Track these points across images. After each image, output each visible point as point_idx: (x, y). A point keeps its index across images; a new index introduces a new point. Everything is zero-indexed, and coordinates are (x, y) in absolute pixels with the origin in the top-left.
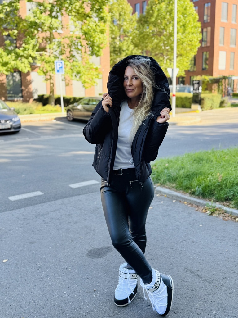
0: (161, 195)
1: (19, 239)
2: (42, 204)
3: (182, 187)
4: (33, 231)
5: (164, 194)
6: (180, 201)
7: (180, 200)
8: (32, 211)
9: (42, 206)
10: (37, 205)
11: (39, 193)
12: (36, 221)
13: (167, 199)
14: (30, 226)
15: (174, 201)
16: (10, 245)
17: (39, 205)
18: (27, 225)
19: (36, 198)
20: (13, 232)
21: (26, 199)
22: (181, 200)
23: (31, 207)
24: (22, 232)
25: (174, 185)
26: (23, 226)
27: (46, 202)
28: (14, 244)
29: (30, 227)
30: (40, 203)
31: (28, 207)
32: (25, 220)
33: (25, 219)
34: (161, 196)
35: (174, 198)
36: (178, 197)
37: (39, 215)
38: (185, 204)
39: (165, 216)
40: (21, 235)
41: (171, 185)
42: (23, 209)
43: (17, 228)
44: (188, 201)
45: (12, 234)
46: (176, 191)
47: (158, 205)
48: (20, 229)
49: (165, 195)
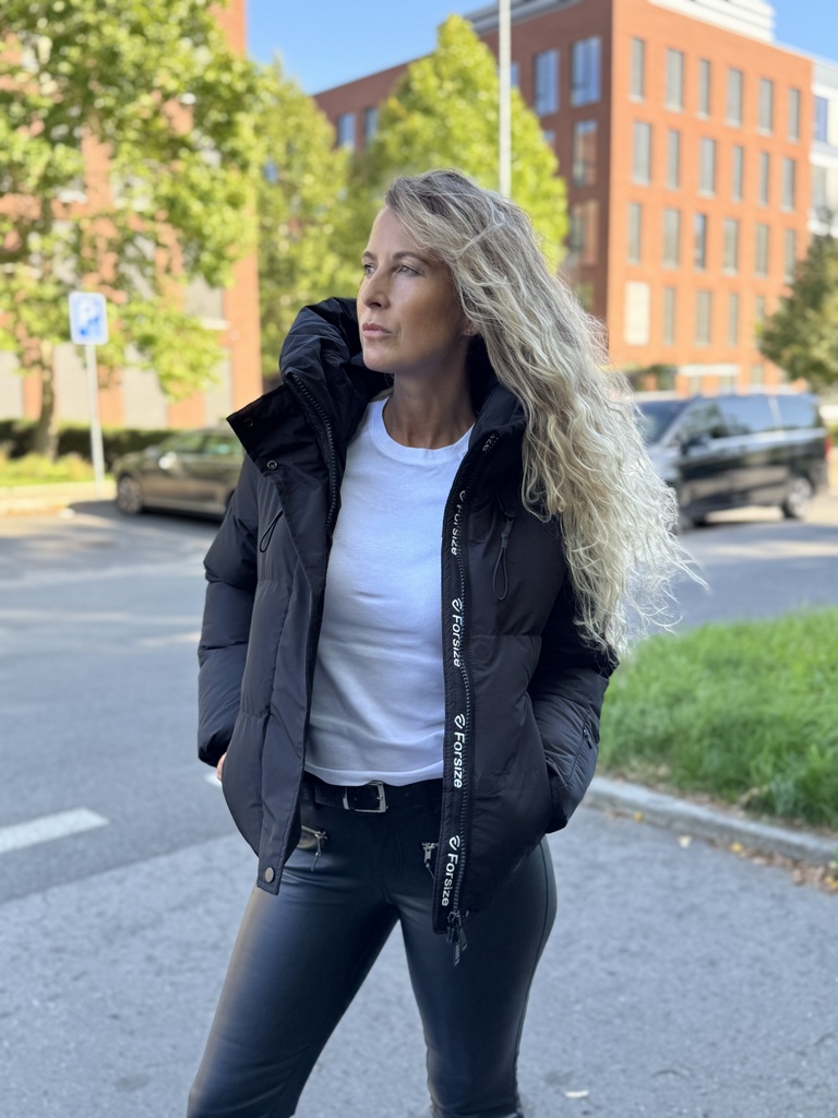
0: (618, 815)
1: (63, 1065)
2: (117, 873)
3: (704, 778)
4: (115, 1017)
5: (628, 811)
6: (711, 842)
7: (712, 836)
8: (79, 910)
9: (120, 882)
10: (95, 879)
11: (85, 819)
12: (115, 962)
13: (647, 830)
14: (93, 988)
15: (685, 842)
16: (25, 1100)
17: (107, 876)
18: (81, 984)
19: (81, 845)
20: (23, 1023)
21: (35, 849)
22: (714, 835)
23: (72, 890)
24: (64, 1024)
25: (663, 770)
26: (59, 990)
27: (132, 862)
28: (46, 1093)
29: (97, 995)
30: (108, 868)
31: (56, 890)
32: (61, 960)
33: (58, 950)
34: (620, 819)
35: (679, 825)
36: (696, 822)
37: (119, 928)
38: (737, 853)
39: (680, 916)
40: (67, 1042)
41: (651, 769)
42: (36, 899)
43: (36, 1003)
44: (748, 840)
45: (21, 1039)
46: (682, 795)
47: (624, 861)
48: (51, 1005)
49: (638, 815)
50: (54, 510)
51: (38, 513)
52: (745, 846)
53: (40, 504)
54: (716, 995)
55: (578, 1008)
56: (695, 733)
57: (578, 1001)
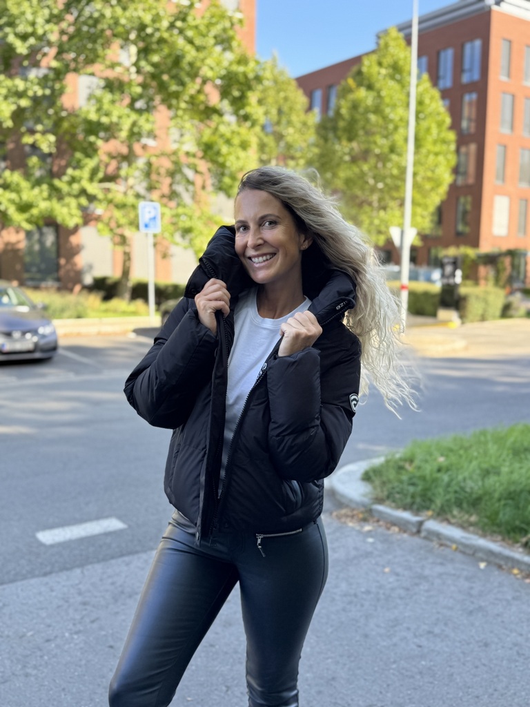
0: (441, 545)
1: (76, 674)
2: (126, 559)
3: (499, 525)
4: (111, 647)
5: (448, 543)
6: (500, 567)
7: (499, 563)
8: (101, 580)
9: (128, 564)
10: (113, 562)
11: (114, 524)
12: (117, 613)
13: (459, 556)
14: (101, 628)
15: (482, 565)
16: (51, 692)
17: (120, 560)
18: (95, 625)
19: (109, 540)
20: (58, 646)
21: (82, 540)
22: (502, 563)
23: (98, 567)
24: (81, 648)
25: (474, 518)
26: (82, 628)
27: (137, 552)
28: (64, 689)
29: (103, 633)
30: (122, 555)
31: (90, 567)
32: (86, 609)
33: (84, 604)
34: (442, 548)
35: (480, 555)
36: (491, 553)
37: (122, 592)
38: (515, 575)
39: (471, 613)
40: (81, 660)
41: (466, 517)
42: (78, 571)
43: (67, 635)
44: (523, 567)
45: (55, 656)
46: (484, 536)
47: (440, 575)
48: (75, 637)
49: (454, 546)
50: (124, 333)
51: (115, 334)
52: (521, 571)
53: (117, 329)
54: (484, 665)
55: (394, 666)
56: (497, 495)
57: (394, 662)
